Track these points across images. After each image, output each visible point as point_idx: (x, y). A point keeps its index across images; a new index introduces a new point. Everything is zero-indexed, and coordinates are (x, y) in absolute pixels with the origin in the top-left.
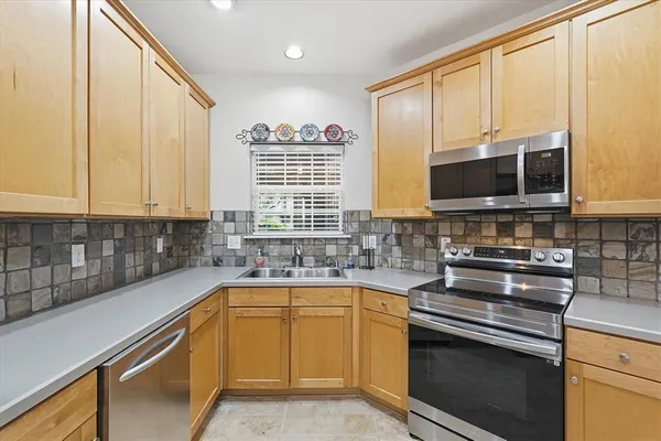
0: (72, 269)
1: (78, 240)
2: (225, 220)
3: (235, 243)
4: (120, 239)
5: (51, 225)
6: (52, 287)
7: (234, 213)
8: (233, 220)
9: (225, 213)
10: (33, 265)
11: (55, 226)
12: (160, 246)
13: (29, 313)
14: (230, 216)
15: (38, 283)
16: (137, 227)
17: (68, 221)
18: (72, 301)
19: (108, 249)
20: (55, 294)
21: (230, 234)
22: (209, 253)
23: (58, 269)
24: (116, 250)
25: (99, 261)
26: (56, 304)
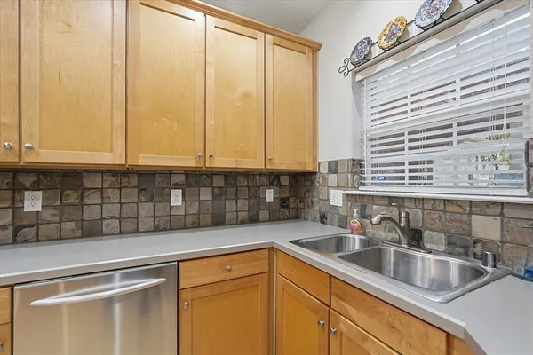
0: (171, 207)
1: (177, 186)
2: (330, 171)
3: (337, 198)
4: (219, 188)
5: (154, 175)
6: (154, 216)
7: (336, 162)
8: (336, 172)
9: (329, 162)
10: (140, 201)
11: (157, 175)
12: (269, 196)
13: (136, 232)
14: (333, 167)
15: (142, 213)
16: (240, 178)
17: (168, 173)
18: (171, 229)
19: (206, 195)
20: (157, 223)
21: (333, 188)
22: (317, 208)
23: (159, 205)
24: (215, 197)
25: (197, 204)
26: (157, 229)
